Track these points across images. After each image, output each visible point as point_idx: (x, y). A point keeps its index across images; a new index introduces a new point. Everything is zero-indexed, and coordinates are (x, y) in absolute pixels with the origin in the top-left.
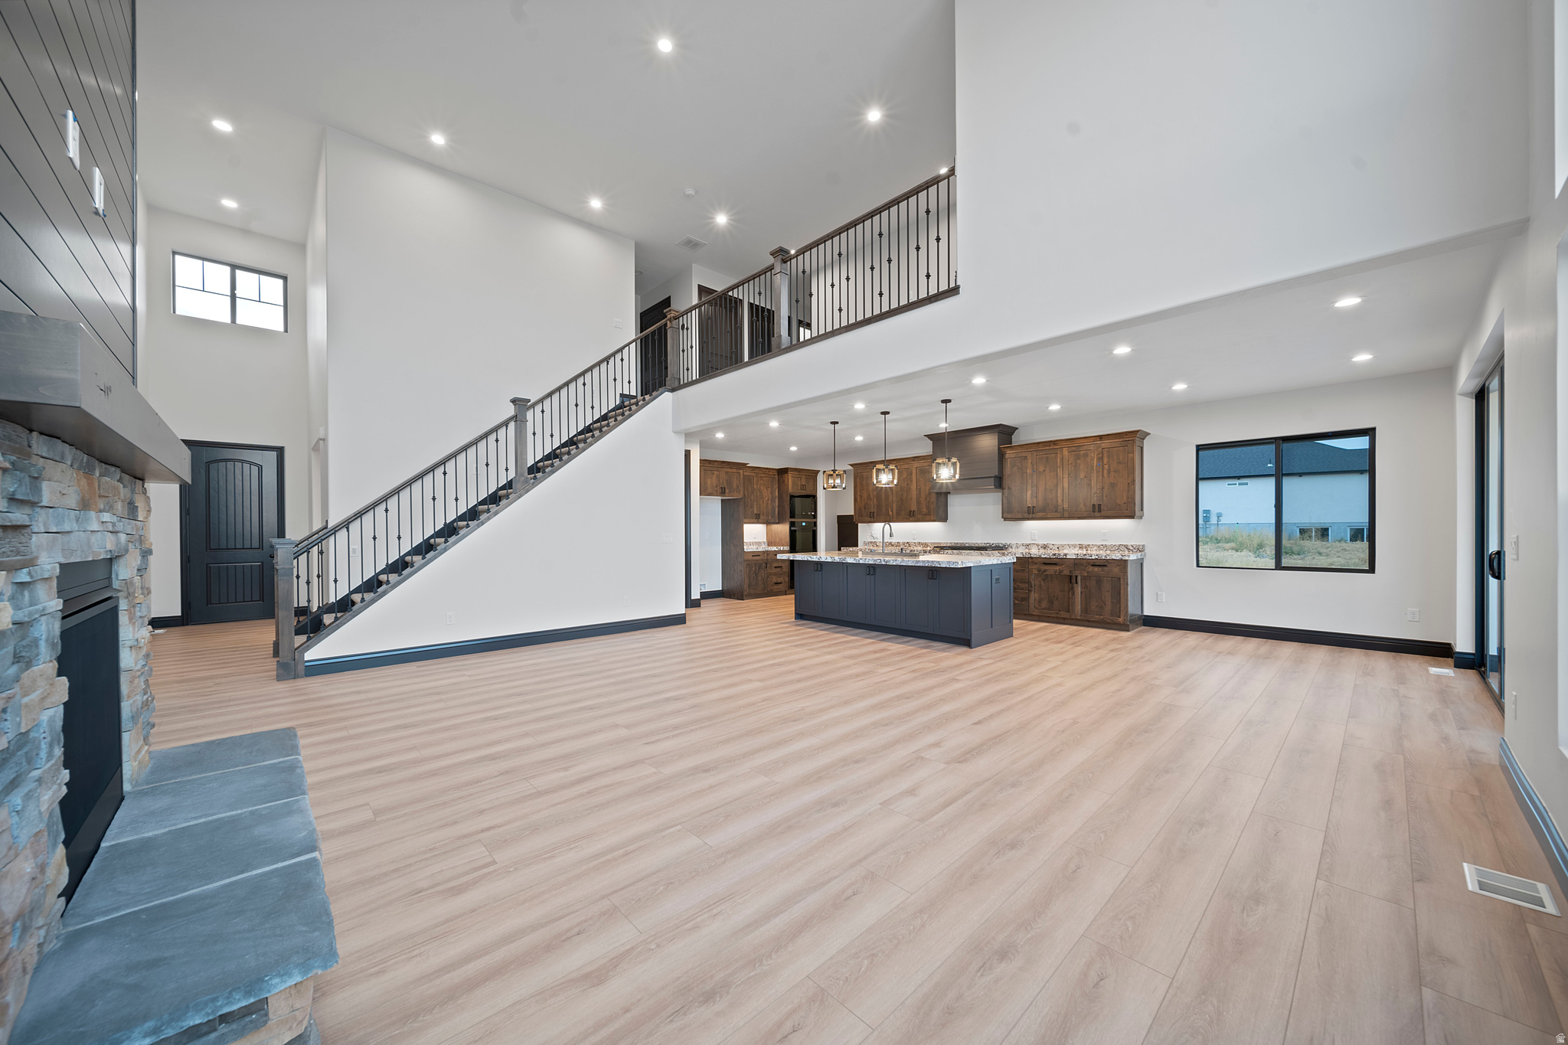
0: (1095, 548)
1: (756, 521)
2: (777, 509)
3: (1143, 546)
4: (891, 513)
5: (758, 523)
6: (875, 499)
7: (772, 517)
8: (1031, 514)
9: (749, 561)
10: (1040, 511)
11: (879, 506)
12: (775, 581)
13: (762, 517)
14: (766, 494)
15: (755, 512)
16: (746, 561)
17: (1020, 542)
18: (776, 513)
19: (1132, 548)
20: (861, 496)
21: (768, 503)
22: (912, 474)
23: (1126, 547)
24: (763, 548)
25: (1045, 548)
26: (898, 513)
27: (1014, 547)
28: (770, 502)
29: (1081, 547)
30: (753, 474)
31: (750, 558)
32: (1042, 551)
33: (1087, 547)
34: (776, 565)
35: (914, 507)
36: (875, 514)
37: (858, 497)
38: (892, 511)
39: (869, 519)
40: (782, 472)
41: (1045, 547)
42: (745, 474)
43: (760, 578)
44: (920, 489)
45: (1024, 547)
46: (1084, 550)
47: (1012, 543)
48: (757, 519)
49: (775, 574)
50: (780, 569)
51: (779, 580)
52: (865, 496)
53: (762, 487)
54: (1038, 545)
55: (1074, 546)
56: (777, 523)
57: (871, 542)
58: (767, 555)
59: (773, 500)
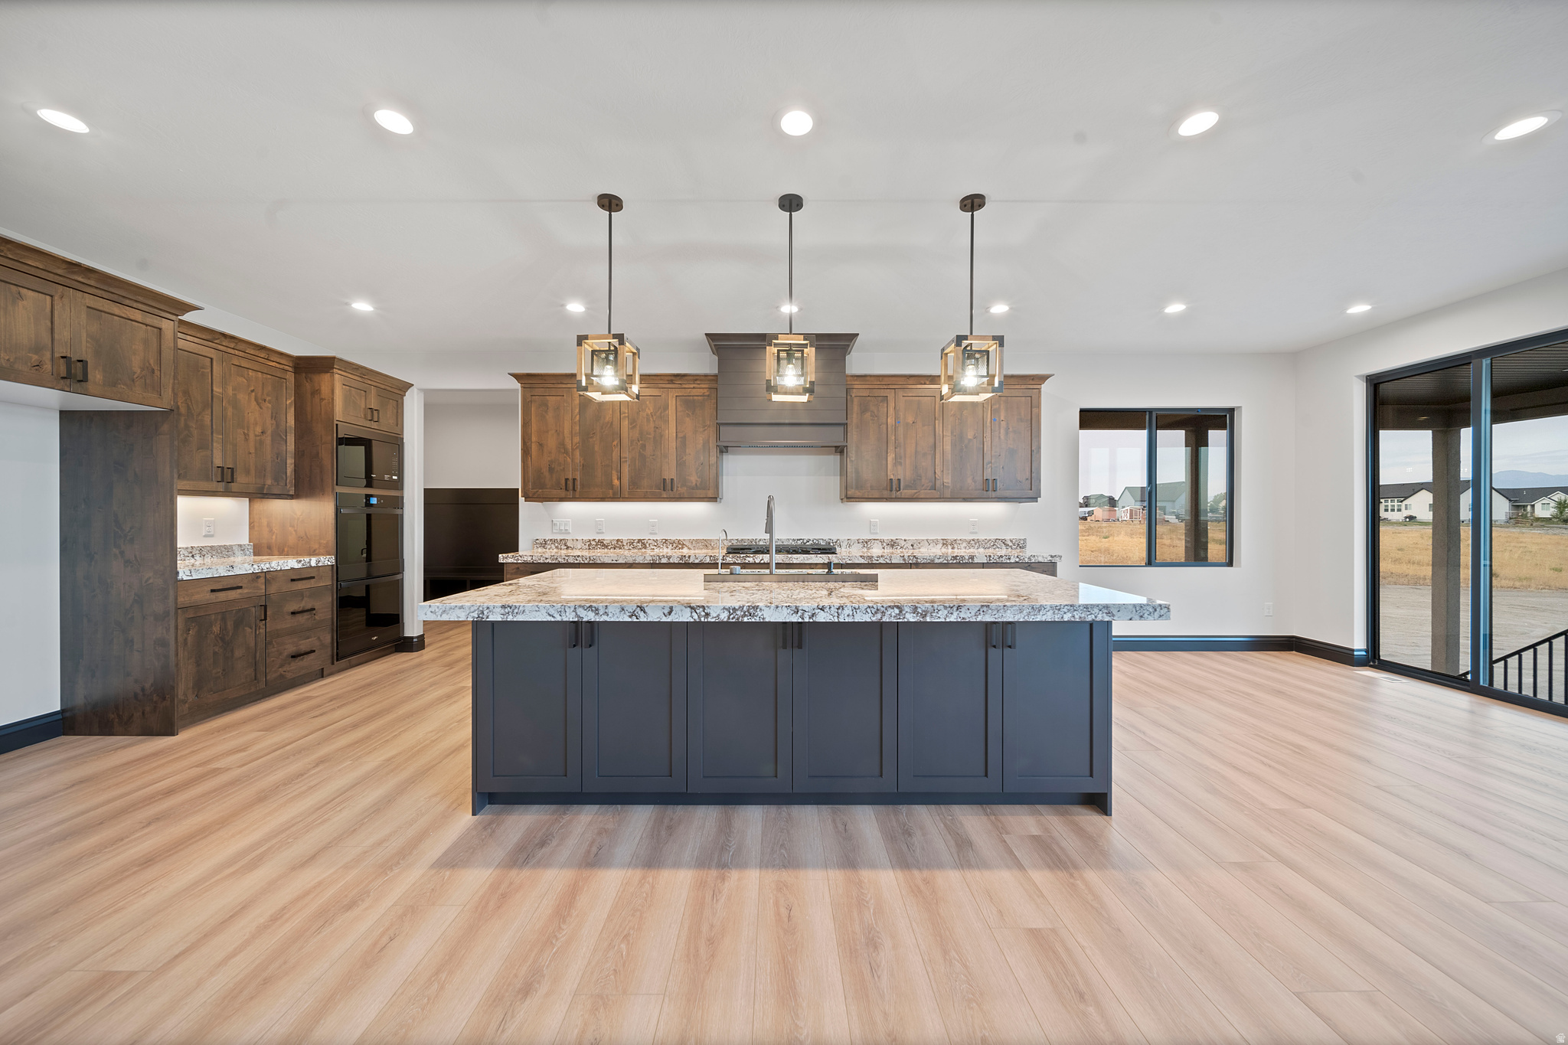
0: (964, 544)
1: (221, 487)
2: (290, 461)
3: (1025, 540)
4: (616, 482)
5: (227, 493)
6: (577, 453)
7: (276, 479)
8: (891, 492)
9: (196, 607)
10: (907, 487)
11: (587, 468)
12: (290, 648)
13: (241, 479)
14: (257, 417)
15: (218, 461)
16: (185, 609)
17: (854, 538)
18: (290, 469)
19: (1011, 544)
20: (541, 445)
21: (261, 443)
22: (666, 408)
23: (1004, 542)
24: (244, 565)
25: (892, 546)
26: (634, 483)
27: (844, 545)
28: (268, 440)
29: (945, 543)
30: (212, 353)
31: (203, 596)
32: (888, 550)
33: (953, 543)
34: (295, 607)
35: (670, 472)
36: (578, 483)
37: (534, 448)
38: (620, 479)
39: (563, 493)
40: (310, 368)
41: (893, 544)
42: (181, 344)
43: (238, 653)
44: (684, 438)
45: (861, 545)
46: (950, 547)
47: (841, 538)
48: (224, 483)
49: (292, 632)
50: (306, 616)
51: (304, 645)
52: (551, 442)
53: (242, 397)
54: (882, 542)
55: (936, 542)
56: (292, 497)
57: (553, 541)
58: (267, 582)
59: (279, 436)
